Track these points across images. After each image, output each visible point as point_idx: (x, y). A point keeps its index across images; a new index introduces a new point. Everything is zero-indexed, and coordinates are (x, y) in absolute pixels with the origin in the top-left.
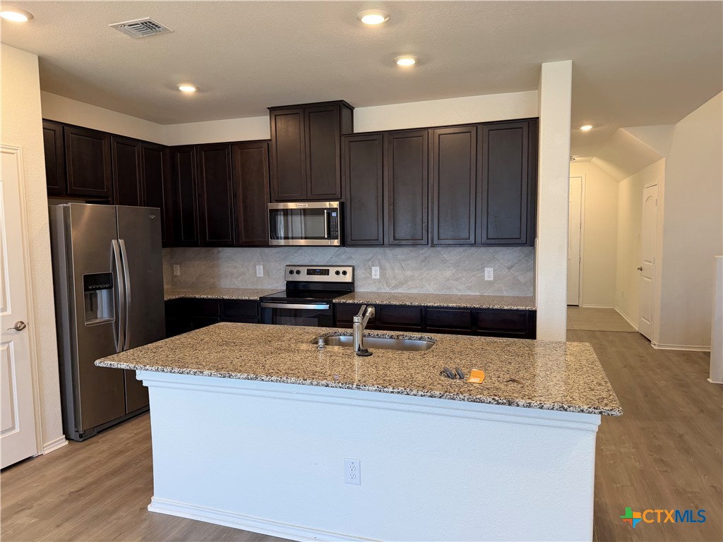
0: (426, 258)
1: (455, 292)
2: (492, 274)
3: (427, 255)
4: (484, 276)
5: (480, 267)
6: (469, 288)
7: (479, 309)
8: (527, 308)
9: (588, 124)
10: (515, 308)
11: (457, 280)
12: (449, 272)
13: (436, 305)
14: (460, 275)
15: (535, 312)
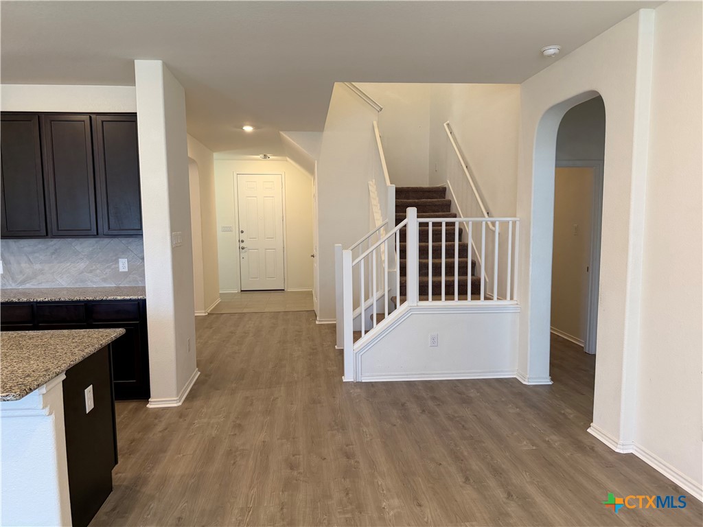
0: (56, 250)
1: (90, 285)
2: (126, 265)
3: (57, 247)
4: (118, 267)
5: (114, 258)
6: (105, 280)
7: (93, 301)
8: (139, 297)
9: (248, 125)
10: (128, 298)
11: (91, 272)
12: (82, 264)
13: (46, 300)
14: (94, 267)
15: (144, 301)
